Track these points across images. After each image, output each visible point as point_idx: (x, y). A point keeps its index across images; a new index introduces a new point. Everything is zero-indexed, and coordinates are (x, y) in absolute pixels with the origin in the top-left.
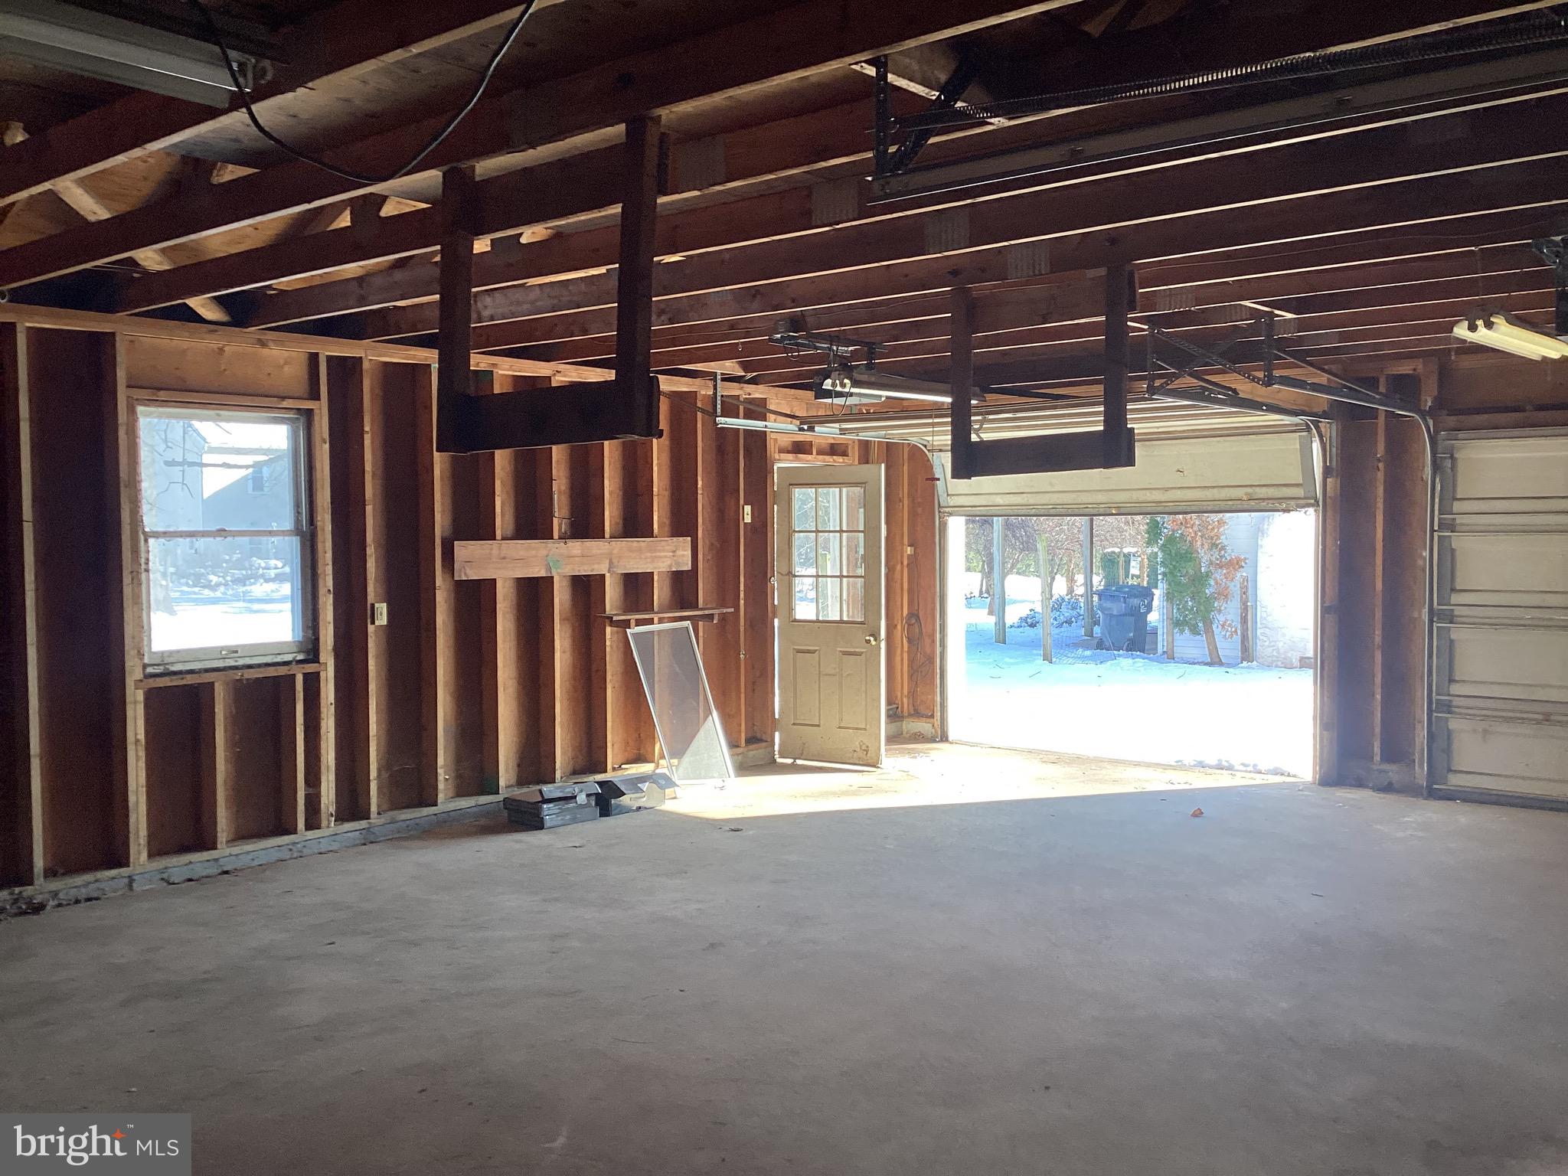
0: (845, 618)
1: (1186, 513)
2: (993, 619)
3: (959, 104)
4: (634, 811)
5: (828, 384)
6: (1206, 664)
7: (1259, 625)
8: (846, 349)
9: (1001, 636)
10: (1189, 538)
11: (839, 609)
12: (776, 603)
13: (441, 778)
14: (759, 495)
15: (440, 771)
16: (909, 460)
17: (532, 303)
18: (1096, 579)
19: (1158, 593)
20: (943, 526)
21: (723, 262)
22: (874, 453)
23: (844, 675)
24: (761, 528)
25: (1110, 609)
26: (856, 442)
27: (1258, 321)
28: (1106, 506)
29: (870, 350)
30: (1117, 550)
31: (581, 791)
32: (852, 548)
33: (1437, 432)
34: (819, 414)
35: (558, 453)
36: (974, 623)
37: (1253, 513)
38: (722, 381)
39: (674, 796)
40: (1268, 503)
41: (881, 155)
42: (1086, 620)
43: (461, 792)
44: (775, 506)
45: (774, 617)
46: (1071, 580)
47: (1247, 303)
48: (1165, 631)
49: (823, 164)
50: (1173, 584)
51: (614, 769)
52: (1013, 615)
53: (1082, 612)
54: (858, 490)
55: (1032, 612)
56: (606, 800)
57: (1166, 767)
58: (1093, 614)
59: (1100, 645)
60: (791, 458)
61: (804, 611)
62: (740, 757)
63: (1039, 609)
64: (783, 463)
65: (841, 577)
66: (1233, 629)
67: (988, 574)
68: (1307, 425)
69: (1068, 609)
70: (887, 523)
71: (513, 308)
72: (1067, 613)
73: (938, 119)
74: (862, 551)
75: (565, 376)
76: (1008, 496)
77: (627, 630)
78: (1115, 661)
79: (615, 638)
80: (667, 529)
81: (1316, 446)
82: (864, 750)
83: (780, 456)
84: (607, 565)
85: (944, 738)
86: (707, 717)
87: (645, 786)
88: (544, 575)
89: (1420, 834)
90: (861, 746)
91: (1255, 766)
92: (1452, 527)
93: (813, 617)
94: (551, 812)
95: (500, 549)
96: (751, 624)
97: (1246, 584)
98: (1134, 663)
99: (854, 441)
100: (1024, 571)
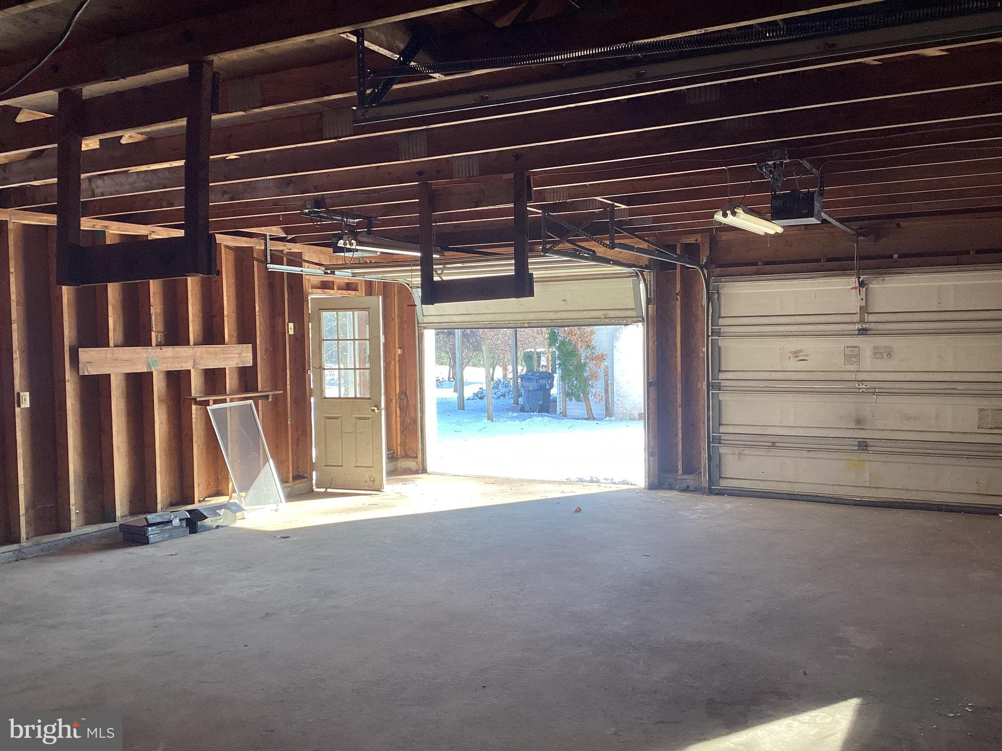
0: (358, 396)
1: (569, 326)
2: (456, 395)
3: (412, 63)
4: (214, 529)
5: (341, 243)
6: (585, 419)
7: (615, 395)
8: (353, 220)
9: (461, 405)
10: (574, 342)
11: (354, 390)
12: (312, 387)
13: (73, 513)
14: (299, 316)
15: (72, 508)
16: (398, 293)
17: (131, 184)
18: (520, 368)
19: (556, 376)
20: (421, 336)
21: (265, 160)
22: (376, 288)
23: (358, 432)
24: (300, 338)
25: (528, 387)
26: (363, 282)
27: (605, 210)
28: (521, 322)
29: (369, 221)
30: (533, 350)
31: (176, 517)
32: (362, 350)
33: (709, 277)
34: (338, 263)
35: (155, 286)
36: (444, 397)
37: (608, 327)
38: (270, 240)
39: (242, 517)
40: (616, 320)
41: (361, 94)
42: (514, 393)
43: (88, 522)
44: (310, 324)
45: (311, 396)
46: (505, 369)
47: (598, 198)
48: (561, 399)
49: (327, 98)
50: (565, 371)
51: (200, 501)
52: (469, 392)
53: (511, 389)
54: (365, 313)
55: (481, 390)
56: (194, 523)
57: (561, 483)
58: (518, 391)
59: (522, 410)
60: (320, 292)
61: (331, 392)
62: (289, 489)
63: (484, 387)
64: (314, 296)
65: (355, 369)
66: (601, 398)
67: (453, 367)
68: (636, 272)
69: (503, 387)
70: (385, 333)
71: (118, 188)
72: (503, 390)
73: (399, 72)
74: (368, 353)
75: (158, 235)
76: (461, 316)
77: (207, 407)
78: (531, 419)
79: (199, 412)
80: (234, 339)
81: (642, 286)
82: (372, 481)
83: (312, 291)
84: (192, 363)
85: (424, 471)
86: (266, 463)
87: (222, 512)
88: (146, 371)
89: (704, 516)
90: (370, 479)
91: (612, 480)
92: (719, 334)
93: (338, 396)
94: (153, 532)
95: (113, 354)
96: (295, 401)
97: (607, 369)
98: (543, 420)
99: (362, 281)
100: (477, 364)
